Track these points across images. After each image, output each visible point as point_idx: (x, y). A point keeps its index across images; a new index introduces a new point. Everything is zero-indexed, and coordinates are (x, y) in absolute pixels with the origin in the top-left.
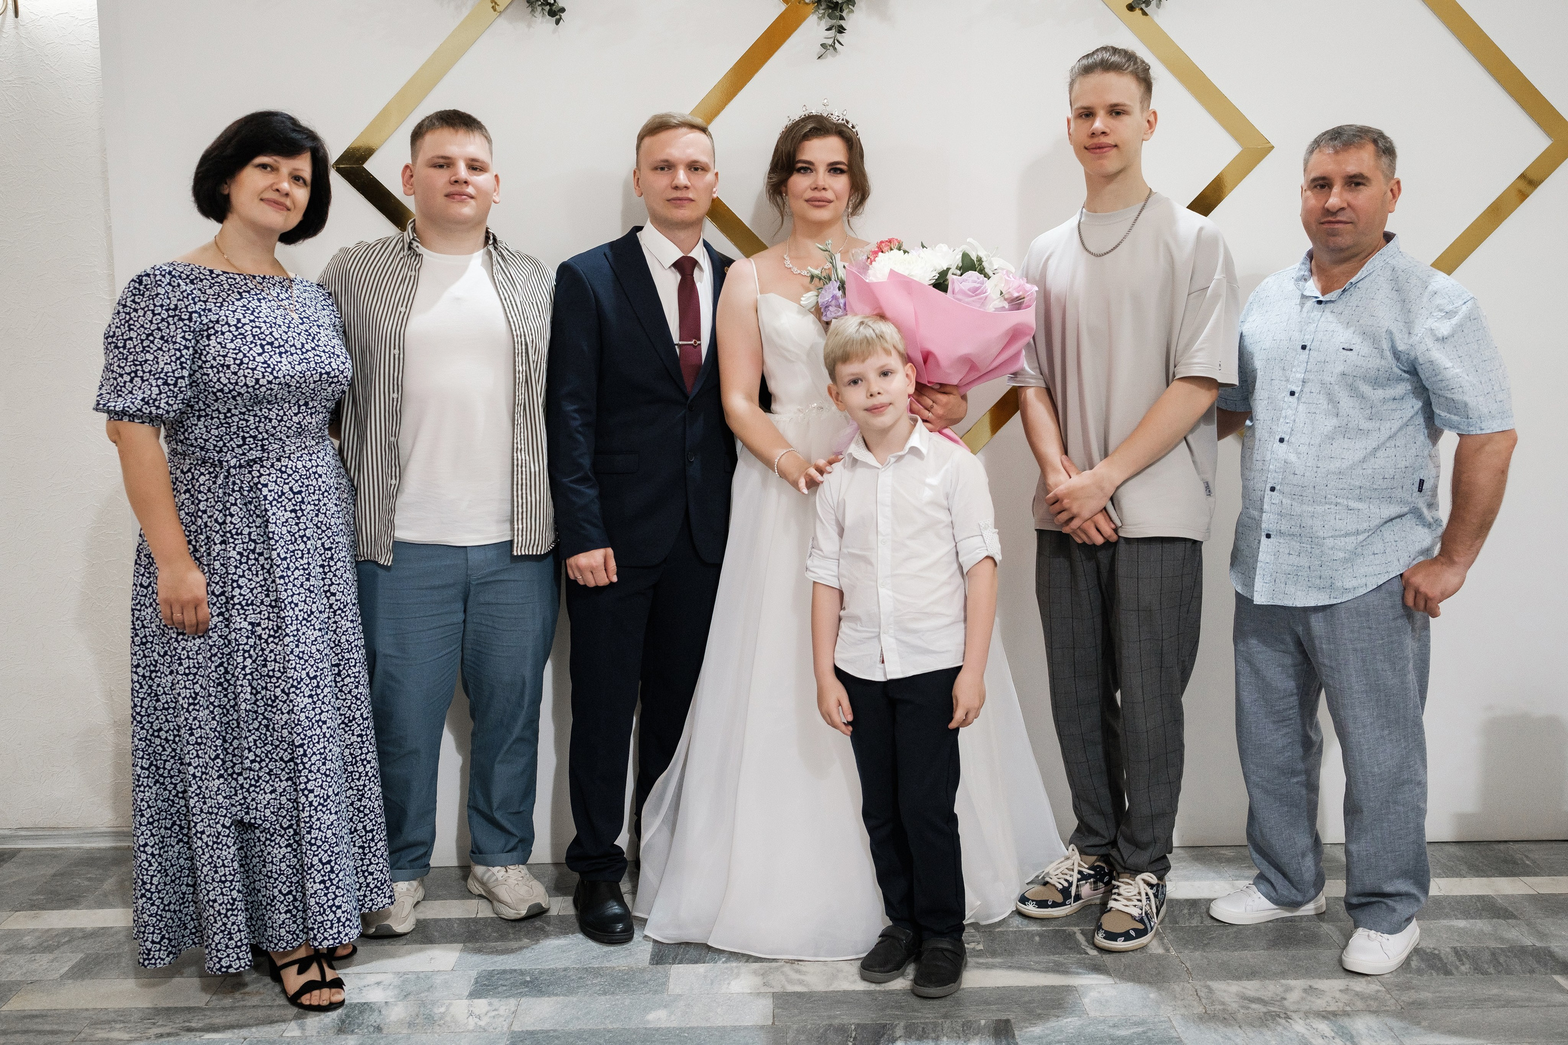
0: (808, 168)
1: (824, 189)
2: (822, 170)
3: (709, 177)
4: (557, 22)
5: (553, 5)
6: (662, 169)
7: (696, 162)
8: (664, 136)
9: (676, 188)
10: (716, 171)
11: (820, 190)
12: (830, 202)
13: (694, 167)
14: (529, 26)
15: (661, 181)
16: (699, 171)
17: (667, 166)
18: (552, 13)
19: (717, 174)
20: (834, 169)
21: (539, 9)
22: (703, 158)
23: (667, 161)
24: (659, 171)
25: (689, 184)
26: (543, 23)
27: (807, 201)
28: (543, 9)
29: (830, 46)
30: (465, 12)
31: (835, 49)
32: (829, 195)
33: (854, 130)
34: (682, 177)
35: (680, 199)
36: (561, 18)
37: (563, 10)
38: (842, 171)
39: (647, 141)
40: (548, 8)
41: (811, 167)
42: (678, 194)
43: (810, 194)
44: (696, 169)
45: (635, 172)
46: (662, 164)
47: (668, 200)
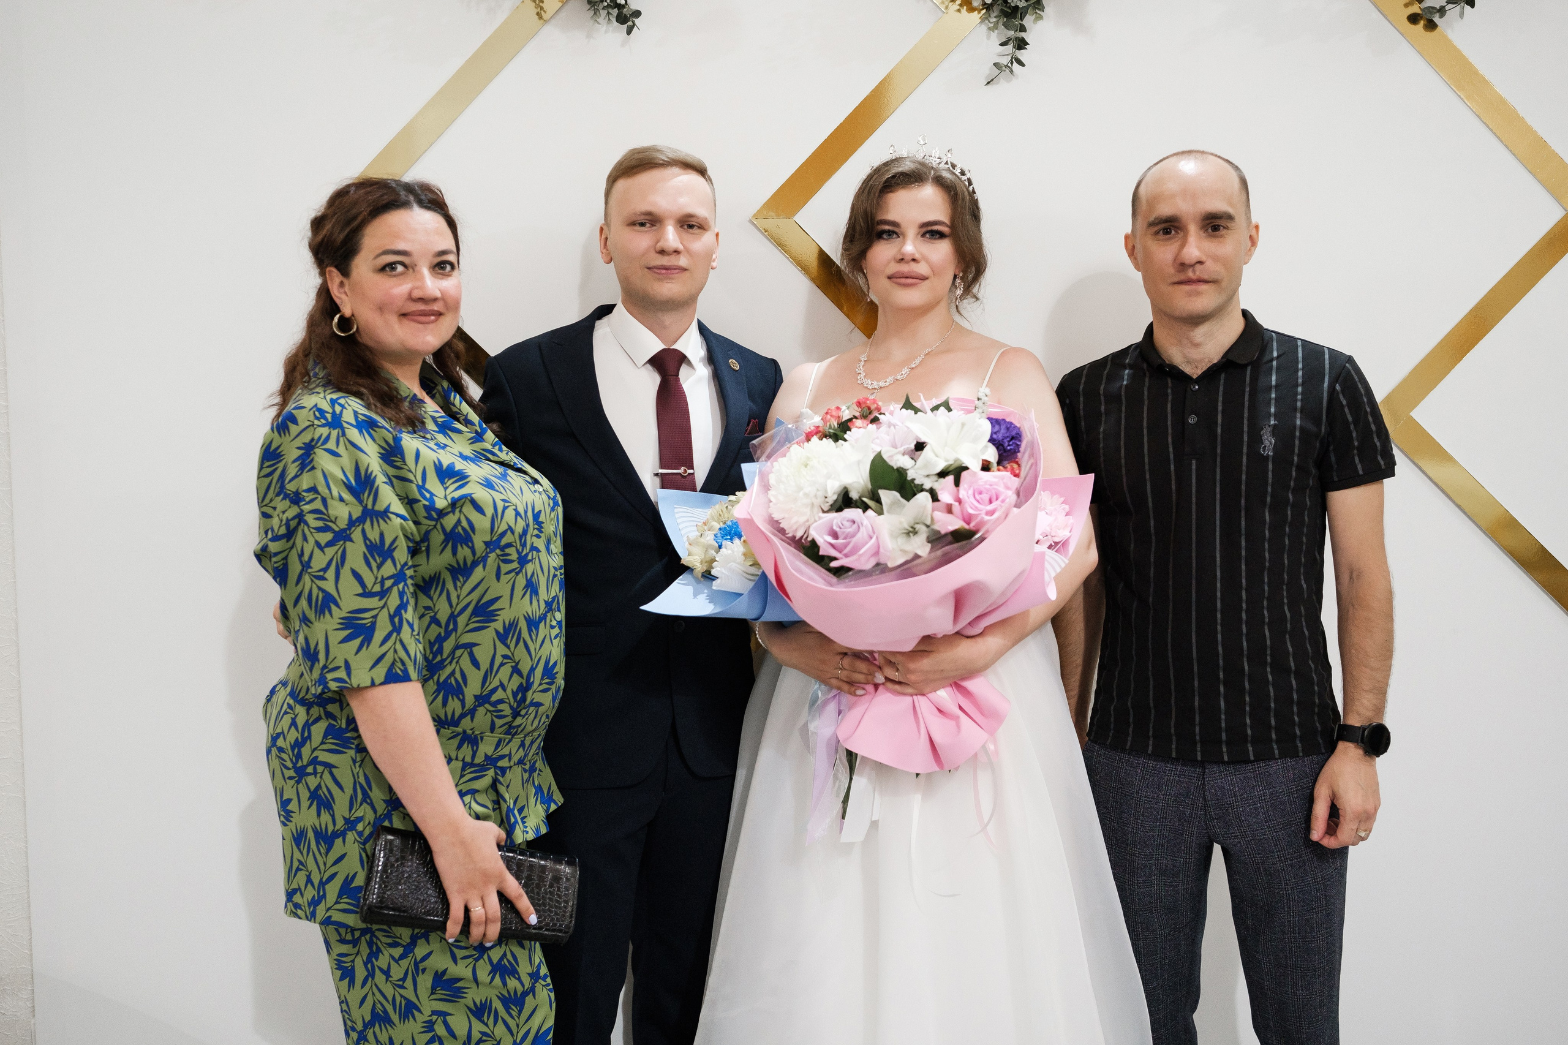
0: (893, 232)
1: (914, 260)
2: (911, 232)
3: (708, 238)
4: (629, 31)
5: (623, 7)
6: (642, 224)
7: (690, 216)
8: (645, 178)
9: (662, 252)
10: (716, 230)
11: (908, 262)
12: (924, 278)
13: (689, 224)
14: (589, 36)
15: (642, 241)
16: (695, 230)
17: (650, 221)
18: (622, 19)
19: (717, 235)
20: (930, 232)
21: (604, 13)
22: (701, 211)
23: (649, 214)
24: (638, 228)
25: (681, 247)
26: (609, 32)
27: (889, 278)
28: (609, 13)
29: (1007, 66)
30: (501, 17)
31: (1012, 71)
32: (922, 269)
33: (964, 178)
34: (671, 236)
35: (666, 268)
36: (634, 25)
37: (637, 14)
38: (941, 235)
39: (621, 184)
40: (615, 12)
41: (896, 229)
42: (664, 261)
43: (894, 268)
44: (691, 227)
45: (602, 229)
46: (642, 219)
47: (649, 268)
